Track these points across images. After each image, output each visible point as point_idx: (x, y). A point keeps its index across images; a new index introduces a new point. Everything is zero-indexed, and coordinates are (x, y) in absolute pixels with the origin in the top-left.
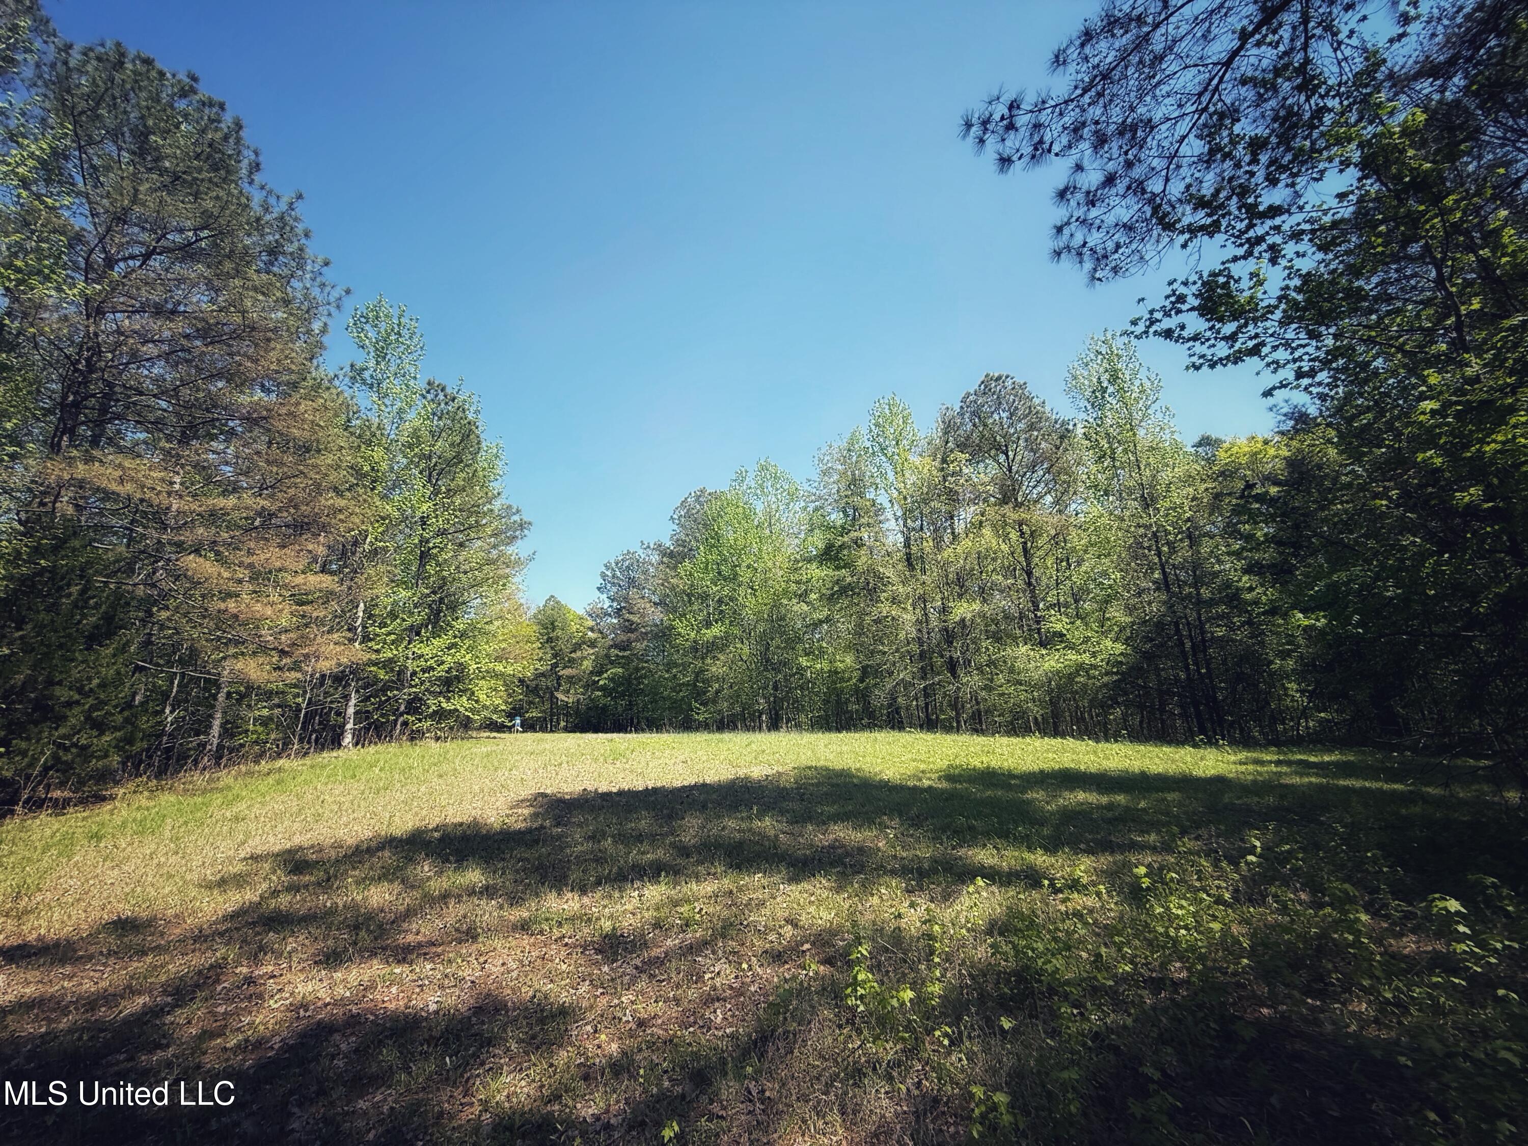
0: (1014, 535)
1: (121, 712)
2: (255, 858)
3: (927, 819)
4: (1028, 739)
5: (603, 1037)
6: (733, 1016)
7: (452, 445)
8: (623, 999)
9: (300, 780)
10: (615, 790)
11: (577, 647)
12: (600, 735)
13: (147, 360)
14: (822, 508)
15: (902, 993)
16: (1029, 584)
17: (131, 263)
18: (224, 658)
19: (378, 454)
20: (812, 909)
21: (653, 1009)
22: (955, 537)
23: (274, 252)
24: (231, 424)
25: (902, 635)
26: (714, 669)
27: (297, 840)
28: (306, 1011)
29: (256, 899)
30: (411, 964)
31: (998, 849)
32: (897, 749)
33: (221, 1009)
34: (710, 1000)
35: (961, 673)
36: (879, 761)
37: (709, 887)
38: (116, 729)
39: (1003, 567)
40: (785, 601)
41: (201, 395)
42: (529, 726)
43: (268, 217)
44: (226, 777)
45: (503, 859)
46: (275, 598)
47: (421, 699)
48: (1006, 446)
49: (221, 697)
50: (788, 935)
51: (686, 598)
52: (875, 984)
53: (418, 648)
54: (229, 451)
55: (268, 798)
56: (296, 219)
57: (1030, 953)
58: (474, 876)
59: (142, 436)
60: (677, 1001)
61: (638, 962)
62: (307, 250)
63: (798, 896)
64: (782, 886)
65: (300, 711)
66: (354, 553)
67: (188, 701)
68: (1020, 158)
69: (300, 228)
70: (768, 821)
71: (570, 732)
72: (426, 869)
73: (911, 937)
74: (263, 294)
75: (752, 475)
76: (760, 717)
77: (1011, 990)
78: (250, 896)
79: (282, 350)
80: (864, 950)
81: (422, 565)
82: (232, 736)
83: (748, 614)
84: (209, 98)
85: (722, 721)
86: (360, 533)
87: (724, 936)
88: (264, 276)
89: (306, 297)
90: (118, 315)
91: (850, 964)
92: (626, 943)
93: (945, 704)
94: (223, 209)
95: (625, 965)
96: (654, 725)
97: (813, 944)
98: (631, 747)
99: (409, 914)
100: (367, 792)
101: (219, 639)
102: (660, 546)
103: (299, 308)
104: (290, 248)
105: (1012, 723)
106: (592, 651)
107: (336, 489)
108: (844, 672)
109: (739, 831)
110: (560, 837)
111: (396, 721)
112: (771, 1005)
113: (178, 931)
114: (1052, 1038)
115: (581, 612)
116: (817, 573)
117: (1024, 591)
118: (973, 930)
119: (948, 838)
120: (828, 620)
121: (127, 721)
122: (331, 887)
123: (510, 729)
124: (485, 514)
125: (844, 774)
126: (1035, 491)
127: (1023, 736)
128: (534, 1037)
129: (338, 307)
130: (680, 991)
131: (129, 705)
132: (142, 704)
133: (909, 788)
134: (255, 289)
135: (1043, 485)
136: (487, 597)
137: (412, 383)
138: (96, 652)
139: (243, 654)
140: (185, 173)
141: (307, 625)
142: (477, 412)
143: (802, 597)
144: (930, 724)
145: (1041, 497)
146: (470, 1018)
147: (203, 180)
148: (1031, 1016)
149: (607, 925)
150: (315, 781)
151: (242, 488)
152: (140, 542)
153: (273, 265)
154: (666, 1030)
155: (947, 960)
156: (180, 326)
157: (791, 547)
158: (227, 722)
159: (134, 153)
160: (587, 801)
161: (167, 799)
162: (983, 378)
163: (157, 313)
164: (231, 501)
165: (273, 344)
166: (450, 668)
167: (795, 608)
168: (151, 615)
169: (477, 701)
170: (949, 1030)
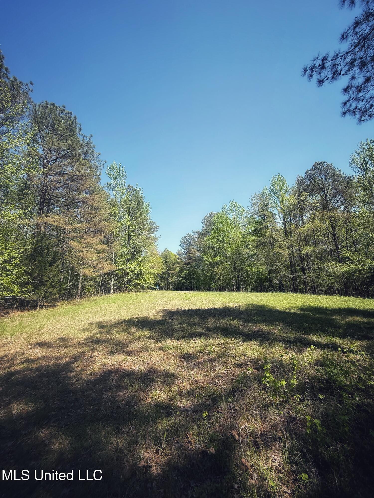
0: (328, 222)
1: (58, 283)
2: (91, 324)
3: (293, 323)
4: (334, 297)
5: (185, 384)
6: (225, 382)
7: (135, 204)
8: (191, 373)
9: (101, 302)
10: (187, 309)
11: (174, 264)
12: (182, 291)
13: (58, 188)
14: (253, 216)
15: (282, 382)
16: (334, 239)
17: (53, 161)
18: (81, 269)
19: (115, 209)
20: (251, 351)
21: (200, 377)
22: (303, 223)
23: (86, 153)
24: (78, 203)
25: (284, 259)
26: (217, 271)
27: (101, 319)
28: (105, 366)
29: (92, 335)
30: (131, 356)
31: (321, 336)
32: (282, 299)
33: (85, 364)
34: (217, 377)
35: (307, 272)
36: (275, 303)
37: (217, 341)
38: (57, 288)
39: (323, 234)
40: (241, 248)
41: (71, 196)
42: (161, 289)
43: (84, 143)
44: (83, 301)
45: (155, 328)
46: (92, 252)
47: (130, 280)
48: (324, 188)
49: (81, 279)
50: (243, 359)
51: (207, 248)
52: (273, 378)
53: (129, 265)
54: (78, 211)
55: (93, 307)
56: (91, 143)
57: (331, 374)
58: (147, 333)
59: (58, 208)
60: (207, 376)
61: (195, 362)
62: (95, 151)
63: (246, 347)
64: (241, 343)
65: (100, 283)
66: (111, 238)
67: (73, 280)
68: (327, 79)
69: (92, 145)
70: (236, 321)
71: (173, 290)
72: (134, 330)
73: (286, 364)
74: (84, 166)
75: (228, 206)
76: (233, 287)
77: (324, 385)
78: (90, 334)
79: (90, 181)
80: (268, 366)
81: (129, 241)
82: (84, 290)
83: (228, 253)
84: (68, 112)
85: (220, 288)
86: (112, 232)
87: (221, 357)
88: (84, 160)
89: (95, 165)
90: (51, 176)
91: (264, 370)
92: (191, 356)
93: (301, 283)
94: (73, 143)
95: (191, 363)
96: (199, 289)
97: (251, 362)
98: (192, 296)
99: (130, 342)
100: (118, 307)
101: (79, 263)
102: (198, 231)
103: (93, 169)
104: (90, 151)
105: (328, 290)
106: (179, 266)
107: (105, 220)
108: (262, 272)
109: (226, 324)
110: (171, 323)
111: (124, 286)
112: (237, 380)
113: (74, 342)
114: (340, 404)
115: (175, 253)
116: (251, 238)
117: (332, 242)
118: (310, 364)
119: (301, 331)
120: (256, 254)
121: (59, 285)
122: (110, 333)
123: (156, 289)
124: (146, 225)
125: (263, 307)
126: (337, 205)
127: (332, 295)
128: (165, 381)
129: (103, 167)
130: (208, 373)
131: (60, 281)
132: (62, 281)
133: (286, 313)
134: (82, 165)
135: (340, 202)
136: (147, 250)
137: (124, 187)
138: (52, 267)
139: (85, 267)
140: (63, 134)
141: (100, 259)
142: (142, 193)
143: (247, 247)
144: (295, 290)
145: (339, 206)
146: (147, 373)
147: (68, 136)
148: (331, 395)
149: (185, 351)
150: (104, 303)
151: (82, 221)
152: (59, 238)
153: (86, 157)
154: (204, 384)
155: (300, 373)
156: (65, 177)
157: (242, 230)
158: (82, 286)
159: (52, 131)
160: (179, 312)
161: (69, 306)
162: (314, 164)
163: (60, 175)
164: (80, 225)
165: (87, 180)
166: (138, 271)
167: (245, 250)
168: (63, 257)
169: (146, 281)
170: (300, 396)
